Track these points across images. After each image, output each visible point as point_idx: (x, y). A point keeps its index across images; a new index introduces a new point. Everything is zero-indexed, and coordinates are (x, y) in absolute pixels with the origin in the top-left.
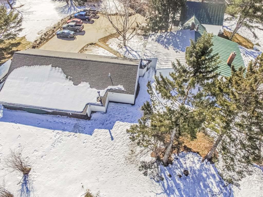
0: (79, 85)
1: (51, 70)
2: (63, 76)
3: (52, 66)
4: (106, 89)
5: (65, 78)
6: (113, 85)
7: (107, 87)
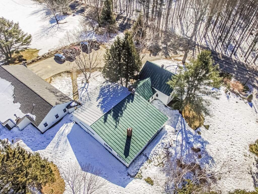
0: (16, 103)
1: (9, 86)
2: (12, 93)
3: (11, 84)
4: (26, 114)
5: (12, 95)
6: (31, 113)
7: (27, 113)
